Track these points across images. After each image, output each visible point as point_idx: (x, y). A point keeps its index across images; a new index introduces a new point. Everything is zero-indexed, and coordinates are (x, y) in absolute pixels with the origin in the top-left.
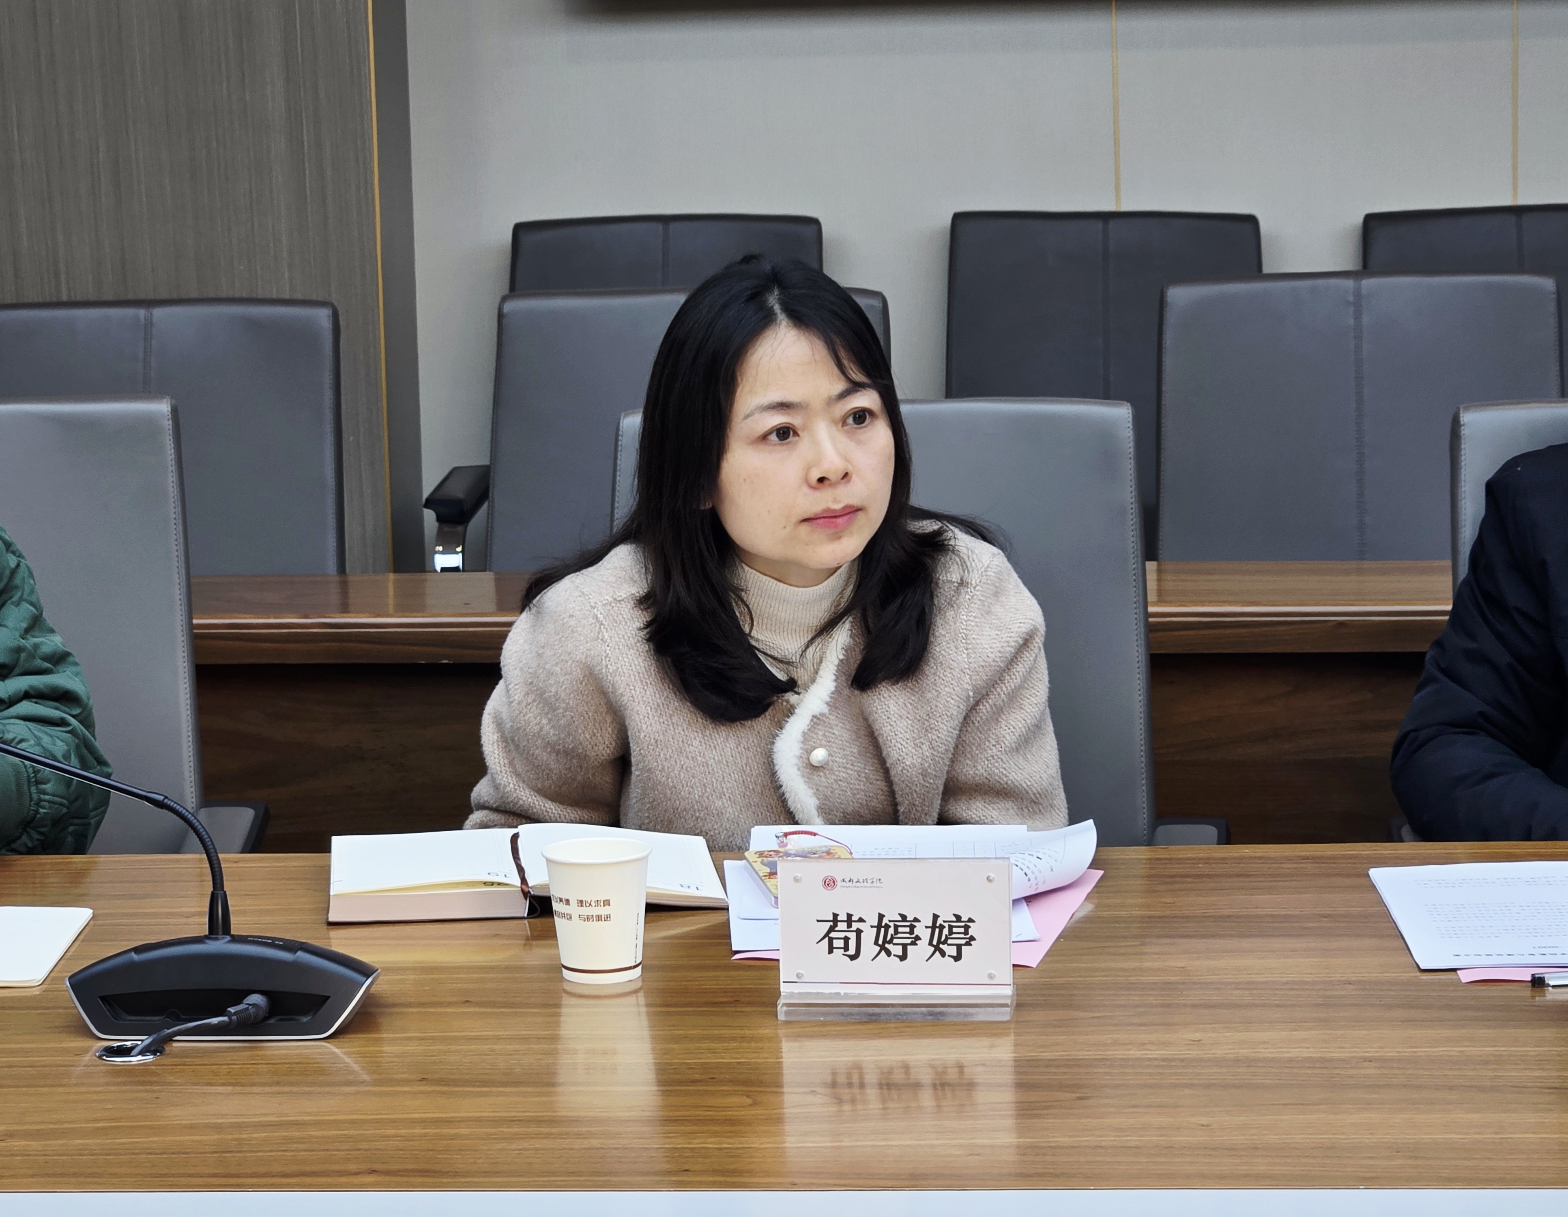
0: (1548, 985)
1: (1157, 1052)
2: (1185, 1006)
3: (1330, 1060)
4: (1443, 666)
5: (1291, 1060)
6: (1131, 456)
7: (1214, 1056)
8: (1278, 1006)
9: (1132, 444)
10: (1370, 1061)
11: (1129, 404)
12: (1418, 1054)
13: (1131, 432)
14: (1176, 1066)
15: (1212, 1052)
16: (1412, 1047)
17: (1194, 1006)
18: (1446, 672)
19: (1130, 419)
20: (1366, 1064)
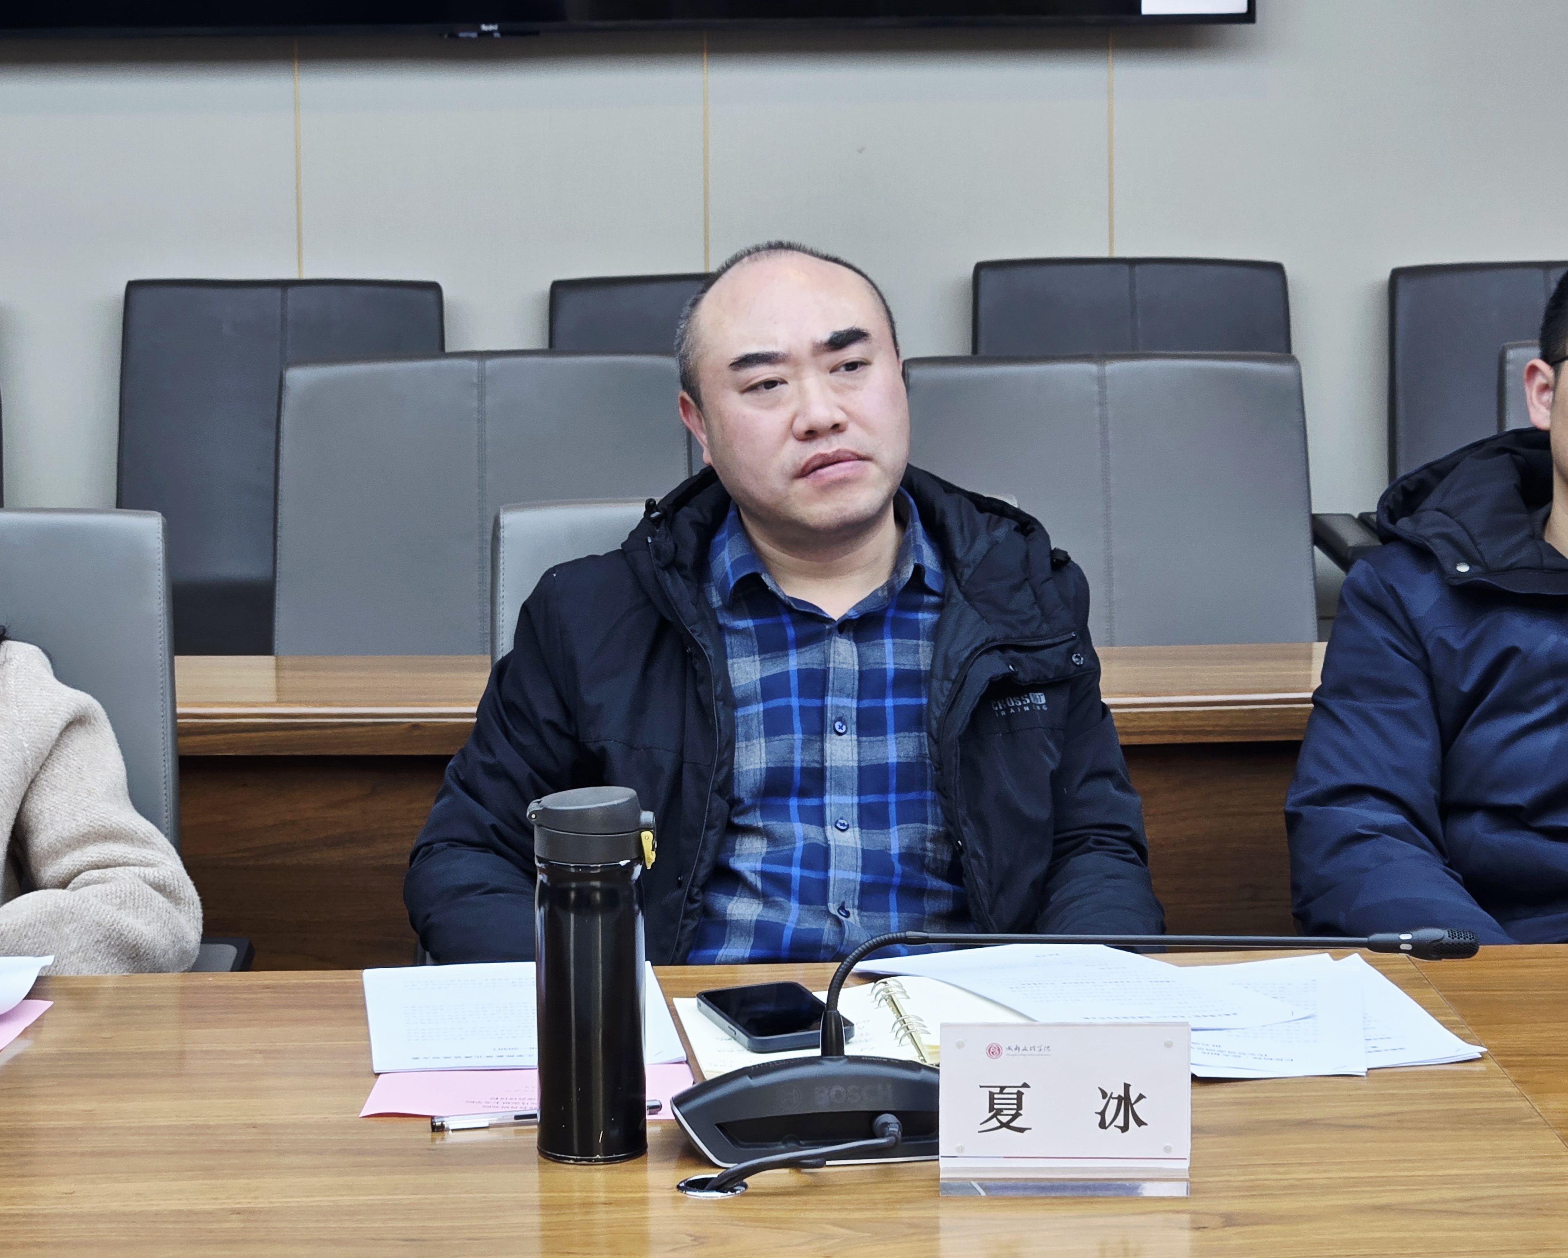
0: (448, 1130)
1: (23, 1207)
2: (74, 1154)
3: (196, 1213)
4: (462, 778)
5: (157, 1214)
6: (161, 567)
7: (80, 1210)
8: (171, 1153)
9: (161, 555)
10: (238, 1213)
11: (160, 514)
12: (289, 1205)
13: (161, 543)
14: (37, 1222)
15: (79, 1206)
16: (286, 1197)
17: (83, 1154)
18: (465, 786)
19: (160, 530)
20: (234, 1217)
